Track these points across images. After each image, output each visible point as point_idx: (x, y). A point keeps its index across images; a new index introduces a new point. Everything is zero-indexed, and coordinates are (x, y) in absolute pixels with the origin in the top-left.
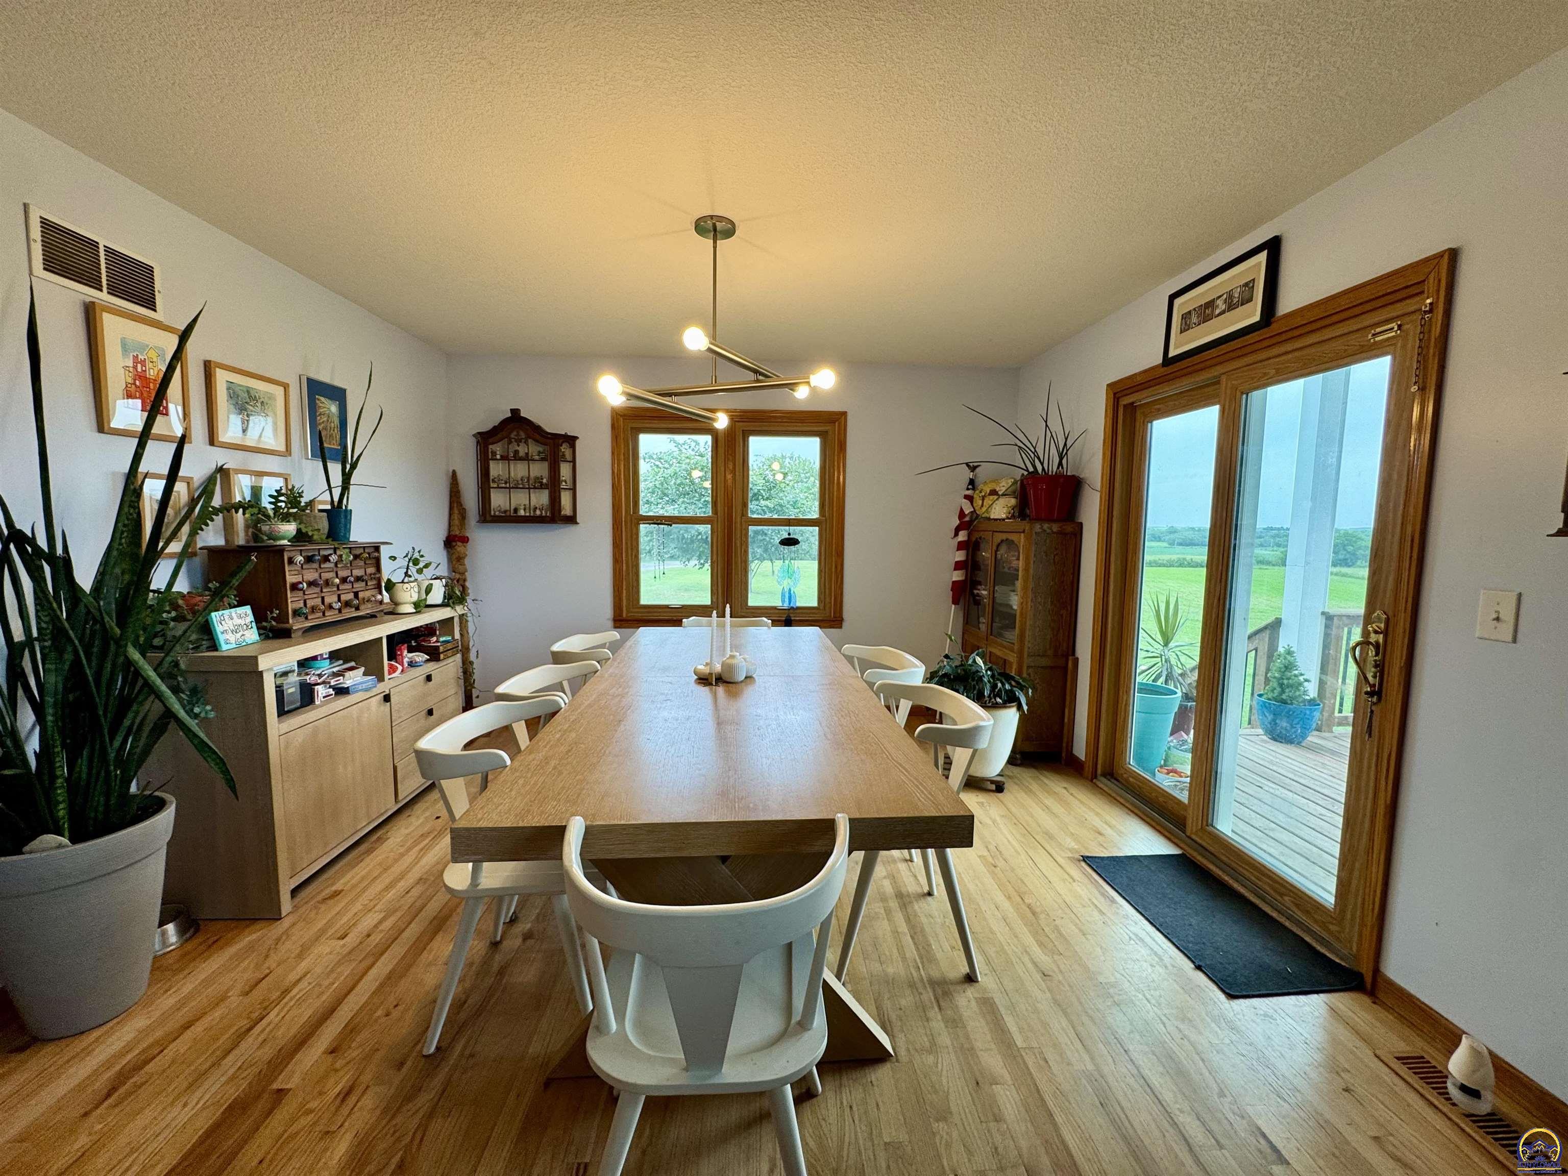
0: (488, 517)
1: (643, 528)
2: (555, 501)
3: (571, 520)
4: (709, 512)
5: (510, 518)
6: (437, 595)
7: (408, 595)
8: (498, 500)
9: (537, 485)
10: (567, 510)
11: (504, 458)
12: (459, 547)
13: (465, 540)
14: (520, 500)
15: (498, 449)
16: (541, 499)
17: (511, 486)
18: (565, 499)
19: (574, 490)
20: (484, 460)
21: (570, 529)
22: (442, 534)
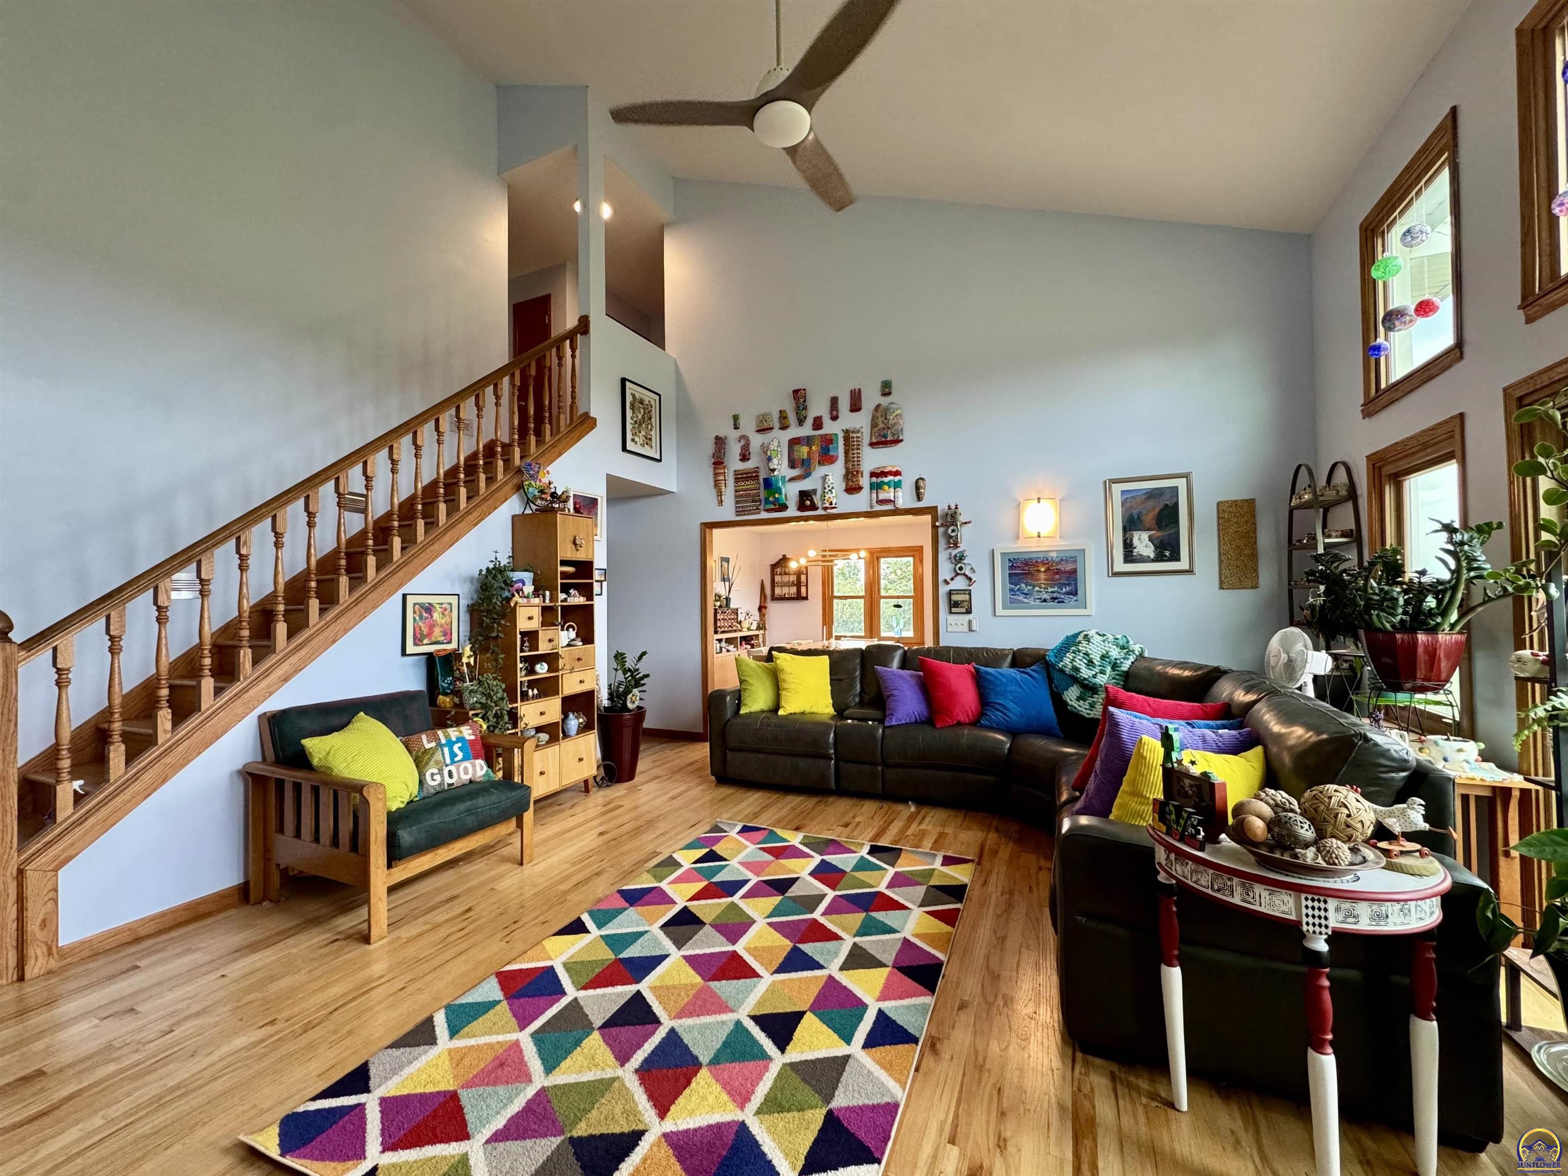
0: (774, 598)
1: (835, 601)
2: (799, 591)
3: (806, 598)
4: (863, 594)
5: (782, 598)
6: (754, 626)
7: (745, 625)
8: (778, 591)
9: (793, 584)
10: (803, 593)
11: (780, 574)
12: (763, 610)
13: (766, 607)
14: (786, 590)
15: (778, 570)
16: (794, 590)
17: (783, 585)
18: (803, 590)
19: (807, 586)
20: (773, 574)
21: (805, 602)
22: (758, 606)
